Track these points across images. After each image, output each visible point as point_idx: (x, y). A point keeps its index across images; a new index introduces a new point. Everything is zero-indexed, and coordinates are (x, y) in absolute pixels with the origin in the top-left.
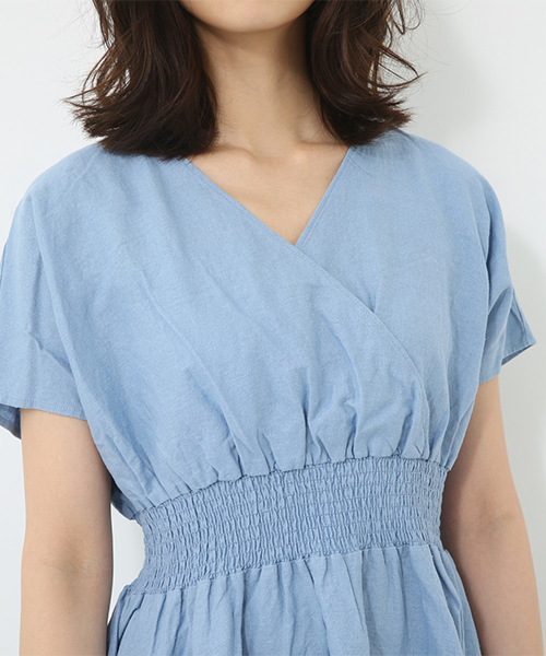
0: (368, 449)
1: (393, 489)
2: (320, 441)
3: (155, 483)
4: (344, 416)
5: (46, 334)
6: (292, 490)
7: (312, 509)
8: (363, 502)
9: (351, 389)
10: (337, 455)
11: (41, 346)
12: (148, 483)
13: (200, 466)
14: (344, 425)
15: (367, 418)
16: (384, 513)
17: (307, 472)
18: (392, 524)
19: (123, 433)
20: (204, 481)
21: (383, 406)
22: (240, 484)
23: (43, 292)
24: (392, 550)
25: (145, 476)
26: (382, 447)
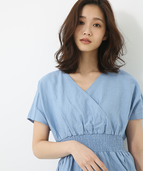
0: (97, 132)
1: (104, 140)
2: (86, 130)
3: (59, 137)
4: (91, 125)
5: (39, 106)
6: (82, 139)
7: (86, 143)
8: (97, 143)
9: (93, 120)
10: (91, 133)
11: (37, 108)
12: (58, 137)
13: (65, 133)
14: (91, 127)
15: (96, 125)
16: (103, 145)
17: (85, 136)
18: (105, 148)
19: (53, 127)
20: (66, 136)
21: (99, 123)
22: (72, 137)
23: (39, 99)
24: (105, 153)
25: (57, 135)
26: (100, 131)
